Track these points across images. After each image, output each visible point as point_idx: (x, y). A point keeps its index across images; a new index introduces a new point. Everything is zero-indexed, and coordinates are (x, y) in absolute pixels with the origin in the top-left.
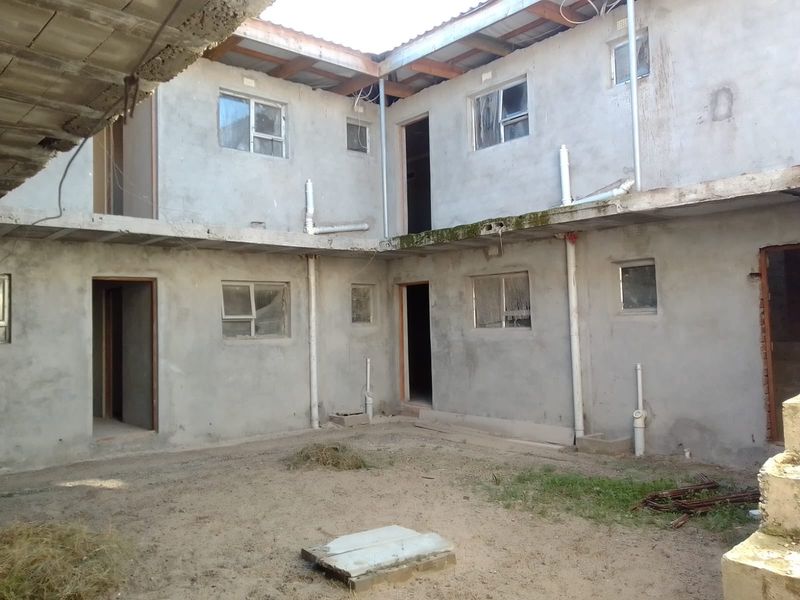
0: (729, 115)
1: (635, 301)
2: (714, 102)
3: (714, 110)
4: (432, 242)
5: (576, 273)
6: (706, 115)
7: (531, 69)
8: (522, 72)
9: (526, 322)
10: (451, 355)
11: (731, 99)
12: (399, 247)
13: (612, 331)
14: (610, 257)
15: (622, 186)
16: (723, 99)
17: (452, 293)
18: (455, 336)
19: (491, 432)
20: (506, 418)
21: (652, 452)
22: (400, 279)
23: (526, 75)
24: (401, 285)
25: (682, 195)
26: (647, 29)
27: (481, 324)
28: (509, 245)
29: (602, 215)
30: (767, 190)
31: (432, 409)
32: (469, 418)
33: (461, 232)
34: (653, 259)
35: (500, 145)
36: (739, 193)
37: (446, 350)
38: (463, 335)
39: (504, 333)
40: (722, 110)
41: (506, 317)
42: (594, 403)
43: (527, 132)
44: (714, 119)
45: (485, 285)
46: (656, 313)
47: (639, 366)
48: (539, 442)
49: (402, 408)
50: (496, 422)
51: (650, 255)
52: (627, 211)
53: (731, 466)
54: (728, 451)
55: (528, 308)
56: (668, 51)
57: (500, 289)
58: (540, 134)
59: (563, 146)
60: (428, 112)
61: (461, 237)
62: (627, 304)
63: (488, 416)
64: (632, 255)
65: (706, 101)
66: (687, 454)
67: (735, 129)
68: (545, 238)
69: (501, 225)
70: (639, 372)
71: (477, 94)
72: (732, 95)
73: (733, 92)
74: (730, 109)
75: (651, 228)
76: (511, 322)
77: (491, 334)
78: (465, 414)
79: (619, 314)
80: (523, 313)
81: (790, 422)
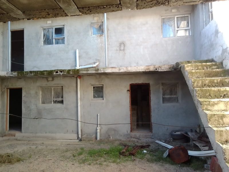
0: (124, 50)
1: (96, 96)
2: (120, 46)
3: (120, 48)
4: (32, 75)
5: (80, 88)
6: (118, 49)
7: (66, 24)
8: (63, 24)
9: (62, 102)
10: (31, 114)
11: (124, 46)
12: (16, 75)
13: (90, 105)
14: (91, 84)
15: (96, 64)
16: (122, 45)
17: (33, 92)
18: (33, 107)
19: (48, 138)
20: (53, 133)
21: (101, 138)
22: (8, 86)
23: (64, 25)
24: (7, 89)
25: (120, 69)
26: (103, 22)
27: (43, 103)
28: (56, 78)
29: (97, 72)
30: (141, 71)
31: (21, 133)
32: (38, 135)
33: (45, 73)
34: (103, 85)
35: (53, 45)
36: (134, 71)
37: (29, 112)
38: (37, 107)
39: (52, 105)
40: (122, 48)
41: (54, 100)
42: (84, 126)
43: (63, 43)
44: (120, 50)
45: (45, 90)
46: (103, 99)
47: (99, 115)
48: (66, 140)
49: (6, 134)
50: (48, 135)
51: (102, 84)
52: (104, 72)
53: (122, 139)
54: (121, 135)
55: (62, 97)
56: (109, 30)
57: (51, 91)
58: (68, 44)
59: (77, 50)
60: (24, 29)
61: (45, 74)
62: (94, 97)
63: (46, 133)
64: (97, 83)
65: (118, 45)
66: (111, 138)
67: (125, 54)
68: (70, 76)
69: (61, 72)
70: (99, 116)
71: (45, 27)
72: (124, 45)
73: (125, 44)
74: (124, 48)
75: (103, 76)
76: (55, 102)
77: (47, 106)
78: (36, 133)
79: (92, 100)
80: (60, 99)
81: (216, 134)
